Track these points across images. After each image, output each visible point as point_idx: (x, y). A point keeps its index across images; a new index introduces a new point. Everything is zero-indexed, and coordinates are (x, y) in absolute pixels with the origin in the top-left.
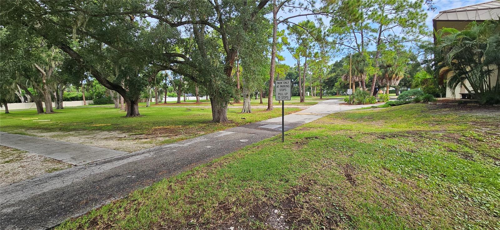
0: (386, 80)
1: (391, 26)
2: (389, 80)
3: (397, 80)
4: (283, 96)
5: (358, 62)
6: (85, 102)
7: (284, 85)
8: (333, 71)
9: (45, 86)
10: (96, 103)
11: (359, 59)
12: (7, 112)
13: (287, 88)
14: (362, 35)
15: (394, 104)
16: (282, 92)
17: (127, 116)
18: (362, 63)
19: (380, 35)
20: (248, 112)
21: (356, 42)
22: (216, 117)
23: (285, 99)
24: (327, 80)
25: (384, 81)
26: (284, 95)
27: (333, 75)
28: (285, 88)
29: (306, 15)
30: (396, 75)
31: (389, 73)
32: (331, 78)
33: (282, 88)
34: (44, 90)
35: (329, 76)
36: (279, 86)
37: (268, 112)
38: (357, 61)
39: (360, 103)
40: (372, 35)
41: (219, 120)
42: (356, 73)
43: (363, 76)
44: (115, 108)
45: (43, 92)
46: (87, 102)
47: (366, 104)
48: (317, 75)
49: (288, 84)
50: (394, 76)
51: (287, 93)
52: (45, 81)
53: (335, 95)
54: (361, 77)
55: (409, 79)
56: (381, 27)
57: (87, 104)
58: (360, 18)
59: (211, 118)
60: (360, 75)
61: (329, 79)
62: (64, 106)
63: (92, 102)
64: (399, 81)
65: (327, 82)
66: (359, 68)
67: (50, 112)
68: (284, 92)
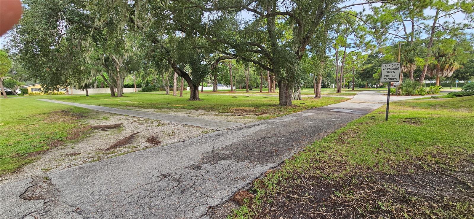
0: (437, 70)
1: (452, 12)
2: (441, 70)
3: (451, 71)
4: (390, 78)
5: (408, 52)
6: (136, 89)
7: (392, 67)
8: (368, 62)
9: (118, 74)
10: (144, 90)
11: (408, 49)
12: (87, 95)
13: (396, 71)
14: (413, 23)
15: (461, 94)
16: (389, 74)
17: (190, 100)
18: (412, 52)
19: (435, 23)
20: (299, 99)
21: (405, 31)
22: (284, 101)
23: (393, 81)
24: (362, 71)
25: (435, 71)
26: (392, 77)
27: (369, 66)
28: (393, 70)
29: (363, 4)
30: (450, 66)
31: (441, 63)
32: (367, 69)
33: (390, 70)
34: (117, 77)
35: (365, 67)
36: (386, 69)
37: (316, 100)
38: (406, 50)
39: (408, 94)
40: (423, 23)
41: (286, 104)
42: (405, 63)
43: (412, 66)
44: (166, 94)
45: (116, 79)
46: (137, 89)
47: (416, 95)
48: (350, 66)
49: (397, 67)
50: (447, 66)
51: (395, 75)
52: (118, 70)
53: (362, 87)
54: (411, 67)
55: (462, 70)
56: (437, 13)
57: (137, 91)
58: (429, 4)
59: (278, 102)
60: (409, 65)
61: (364, 70)
62: (124, 92)
63: (140, 89)
64: (452, 72)
65: (362, 73)
66: (409, 58)
67: (120, 96)
68: (393, 74)
